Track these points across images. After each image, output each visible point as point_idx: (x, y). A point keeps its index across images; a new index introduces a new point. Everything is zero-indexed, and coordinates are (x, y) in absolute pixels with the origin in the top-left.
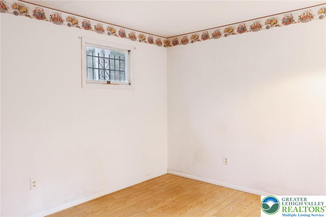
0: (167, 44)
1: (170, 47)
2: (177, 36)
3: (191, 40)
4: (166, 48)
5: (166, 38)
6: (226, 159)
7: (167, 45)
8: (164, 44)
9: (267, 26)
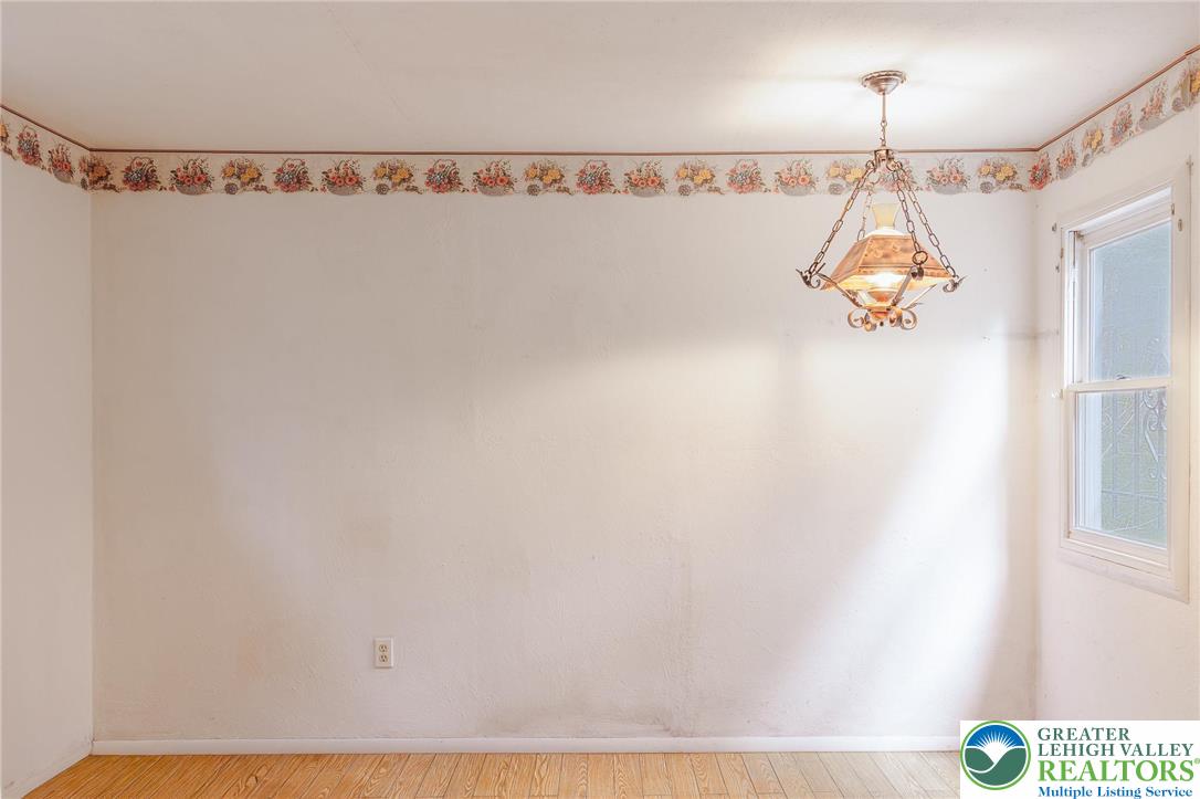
0: (97, 176)
1: (111, 193)
2: (150, 151)
3: (226, 182)
4: (88, 195)
5: (91, 150)
6: (384, 648)
7: (94, 182)
8: (84, 175)
9: (531, 186)
